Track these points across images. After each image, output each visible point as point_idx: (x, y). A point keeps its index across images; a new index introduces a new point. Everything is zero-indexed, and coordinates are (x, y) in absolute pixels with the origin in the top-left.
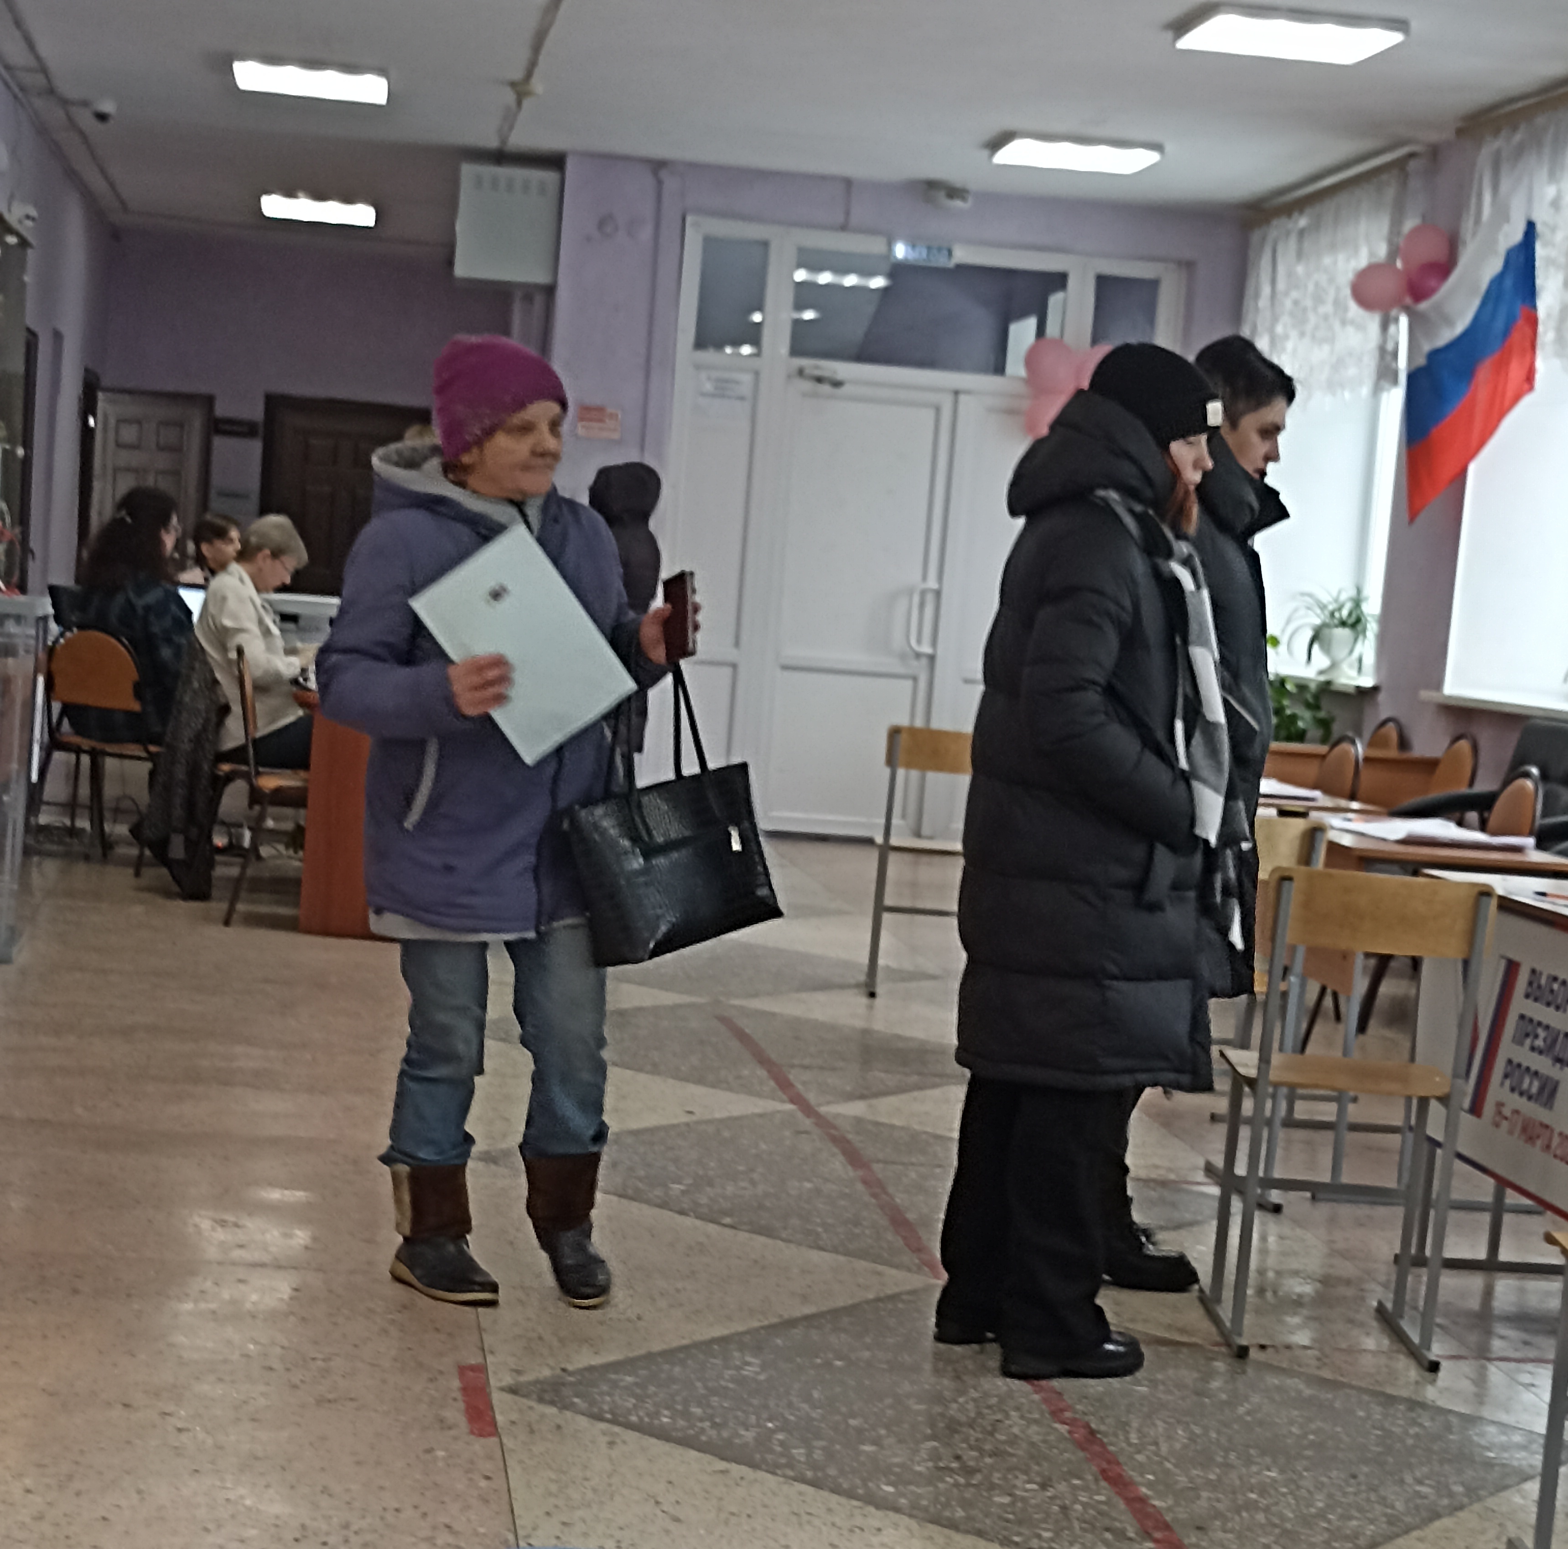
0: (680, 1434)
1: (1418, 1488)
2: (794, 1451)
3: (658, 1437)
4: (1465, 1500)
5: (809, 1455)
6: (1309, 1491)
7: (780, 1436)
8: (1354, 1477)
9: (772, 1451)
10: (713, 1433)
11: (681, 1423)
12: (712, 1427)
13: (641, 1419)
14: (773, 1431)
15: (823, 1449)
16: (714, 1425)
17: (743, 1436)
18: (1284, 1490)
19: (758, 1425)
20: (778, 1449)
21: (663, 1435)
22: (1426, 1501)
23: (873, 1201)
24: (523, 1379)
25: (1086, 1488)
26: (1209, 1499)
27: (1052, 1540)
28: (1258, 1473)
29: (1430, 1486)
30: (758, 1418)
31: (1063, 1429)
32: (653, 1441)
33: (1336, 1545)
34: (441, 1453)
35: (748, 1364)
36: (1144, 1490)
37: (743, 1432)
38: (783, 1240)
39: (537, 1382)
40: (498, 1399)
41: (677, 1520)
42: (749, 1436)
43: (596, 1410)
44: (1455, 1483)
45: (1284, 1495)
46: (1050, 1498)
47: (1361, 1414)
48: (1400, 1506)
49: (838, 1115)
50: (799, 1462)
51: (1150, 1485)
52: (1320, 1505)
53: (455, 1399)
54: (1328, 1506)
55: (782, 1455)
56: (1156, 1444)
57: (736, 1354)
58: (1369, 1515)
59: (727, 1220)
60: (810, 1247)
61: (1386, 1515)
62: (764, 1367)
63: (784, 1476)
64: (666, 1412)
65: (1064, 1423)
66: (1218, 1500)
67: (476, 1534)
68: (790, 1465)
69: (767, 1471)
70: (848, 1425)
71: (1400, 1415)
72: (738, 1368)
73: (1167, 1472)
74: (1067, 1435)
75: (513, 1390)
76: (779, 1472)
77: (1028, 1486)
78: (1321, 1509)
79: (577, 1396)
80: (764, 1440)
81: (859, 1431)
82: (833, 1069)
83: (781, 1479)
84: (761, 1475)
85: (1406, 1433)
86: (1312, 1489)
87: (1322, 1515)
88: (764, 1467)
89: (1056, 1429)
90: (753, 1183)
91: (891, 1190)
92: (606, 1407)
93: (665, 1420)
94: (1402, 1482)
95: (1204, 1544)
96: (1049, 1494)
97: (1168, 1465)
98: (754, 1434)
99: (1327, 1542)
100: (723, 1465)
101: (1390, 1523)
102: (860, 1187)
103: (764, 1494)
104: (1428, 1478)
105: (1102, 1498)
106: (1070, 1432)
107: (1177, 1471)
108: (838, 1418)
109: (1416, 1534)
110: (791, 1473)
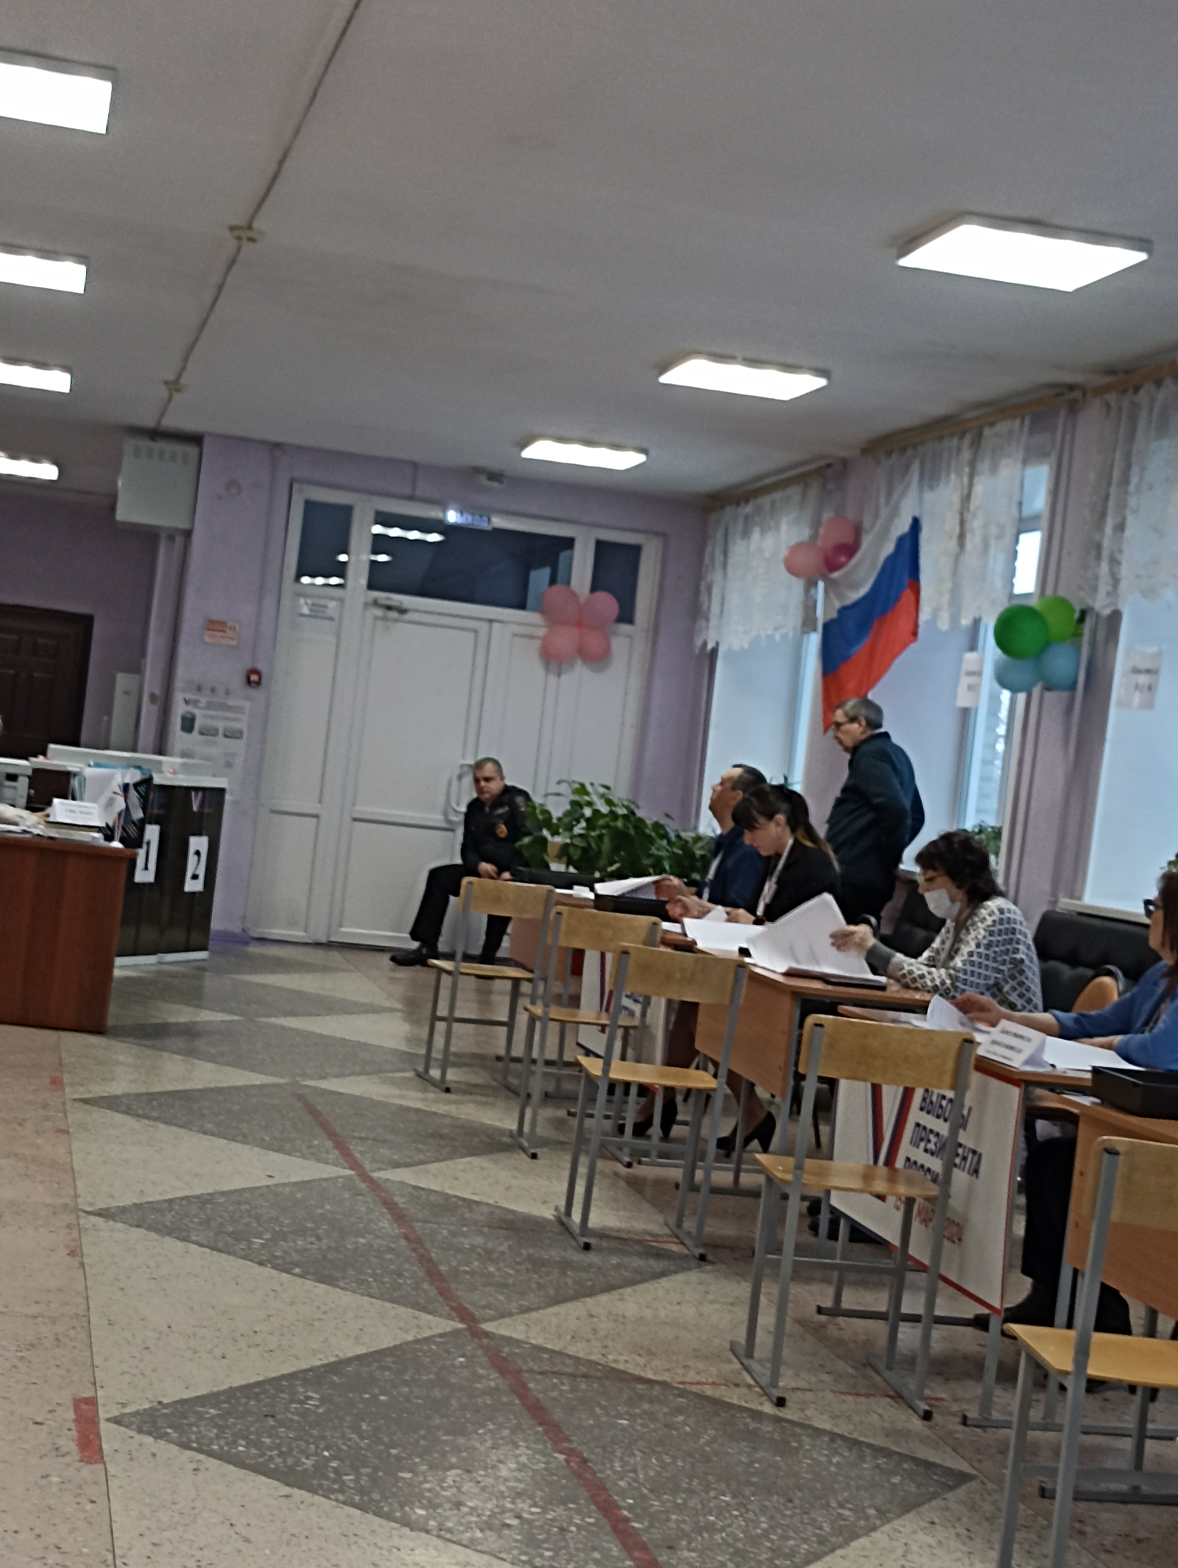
0: (252, 1462)
1: (840, 1511)
2: (345, 1478)
3: (235, 1464)
4: (878, 1522)
5: (357, 1481)
6: (756, 1514)
7: (334, 1464)
8: (790, 1501)
9: (327, 1478)
10: (279, 1460)
11: (254, 1451)
12: (279, 1456)
13: (221, 1448)
14: (328, 1460)
15: (367, 1475)
16: (281, 1454)
17: (304, 1463)
18: (736, 1513)
19: (316, 1454)
20: (332, 1475)
21: (239, 1462)
22: (846, 1523)
23: (414, 1255)
24: (127, 1410)
25: (579, 1511)
26: (677, 1521)
27: (552, 1558)
28: (715, 1498)
29: (850, 1509)
30: (317, 1448)
31: (562, 1457)
32: (231, 1467)
33: (777, 1562)
34: (55, 1479)
35: (311, 1398)
36: (625, 1513)
37: (304, 1460)
38: (341, 1288)
39: (137, 1413)
40: (105, 1427)
41: (247, 1541)
42: (309, 1463)
43: (184, 1439)
44: (869, 1507)
45: (736, 1517)
46: (550, 1520)
47: (794, 1444)
48: (827, 1527)
49: (387, 1180)
50: (350, 1488)
51: (630, 1508)
52: (764, 1525)
53: (69, 1430)
54: (771, 1527)
55: (334, 1481)
56: (634, 1471)
57: (301, 1390)
58: (803, 1536)
59: (297, 1270)
60: (362, 1294)
61: (815, 1535)
62: (323, 1400)
63: (337, 1500)
64: (243, 1443)
65: (561, 1453)
66: (684, 1522)
67: (81, 1554)
68: (341, 1491)
69: (324, 1496)
70: (389, 1455)
71: (824, 1446)
72: (302, 1402)
73: (644, 1497)
74: (564, 1463)
75: (117, 1421)
76: (332, 1497)
77: (533, 1510)
78: (765, 1530)
79: (170, 1427)
80: (320, 1469)
81: (398, 1458)
82: (385, 1141)
83: (334, 1503)
84: (317, 1499)
85: (830, 1462)
86: (758, 1511)
87: (766, 1534)
88: (320, 1492)
89: (556, 1458)
90: (319, 1239)
91: (428, 1245)
92: (193, 1437)
93: (241, 1448)
94: (828, 1505)
95: (674, 1562)
96: (549, 1517)
97: (645, 1491)
98: (313, 1462)
99: (770, 1560)
100: (287, 1490)
101: (820, 1543)
102: (403, 1242)
103: (319, 1517)
104: (848, 1502)
105: (591, 1520)
106: (567, 1461)
107: (652, 1496)
108: (382, 1447)
109: (839, 1552)
110: (341, 1497)
